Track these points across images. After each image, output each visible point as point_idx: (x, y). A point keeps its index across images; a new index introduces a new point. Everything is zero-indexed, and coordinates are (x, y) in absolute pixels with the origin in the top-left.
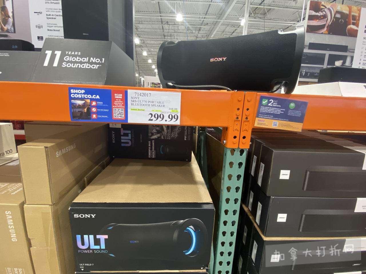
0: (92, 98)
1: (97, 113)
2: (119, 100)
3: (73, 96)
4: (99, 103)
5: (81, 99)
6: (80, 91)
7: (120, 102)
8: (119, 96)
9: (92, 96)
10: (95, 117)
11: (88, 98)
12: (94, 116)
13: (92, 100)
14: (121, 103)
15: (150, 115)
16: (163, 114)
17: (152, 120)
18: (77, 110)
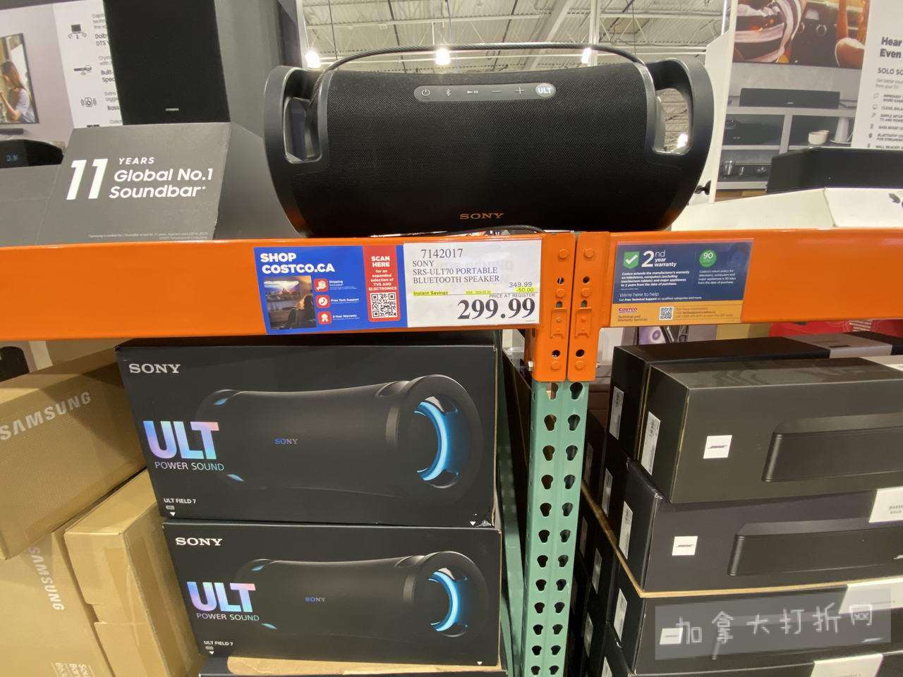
0: (316, 271)
1: (331, 309)
2: (384, 271)
3: (267, 269)
4: (335, 282)
5: (290, 276)
6: (283, 257)
7: (386, 276)
8: (383, 261)
9: (315, 268)
10: (327, 320)
11: (306, 273)
12: (325, 317)
13: (316, 277)
14: (389, 278)
15: (463, 306)
16: (495, 299)
17: (467, 317)
18: (281, 305)
